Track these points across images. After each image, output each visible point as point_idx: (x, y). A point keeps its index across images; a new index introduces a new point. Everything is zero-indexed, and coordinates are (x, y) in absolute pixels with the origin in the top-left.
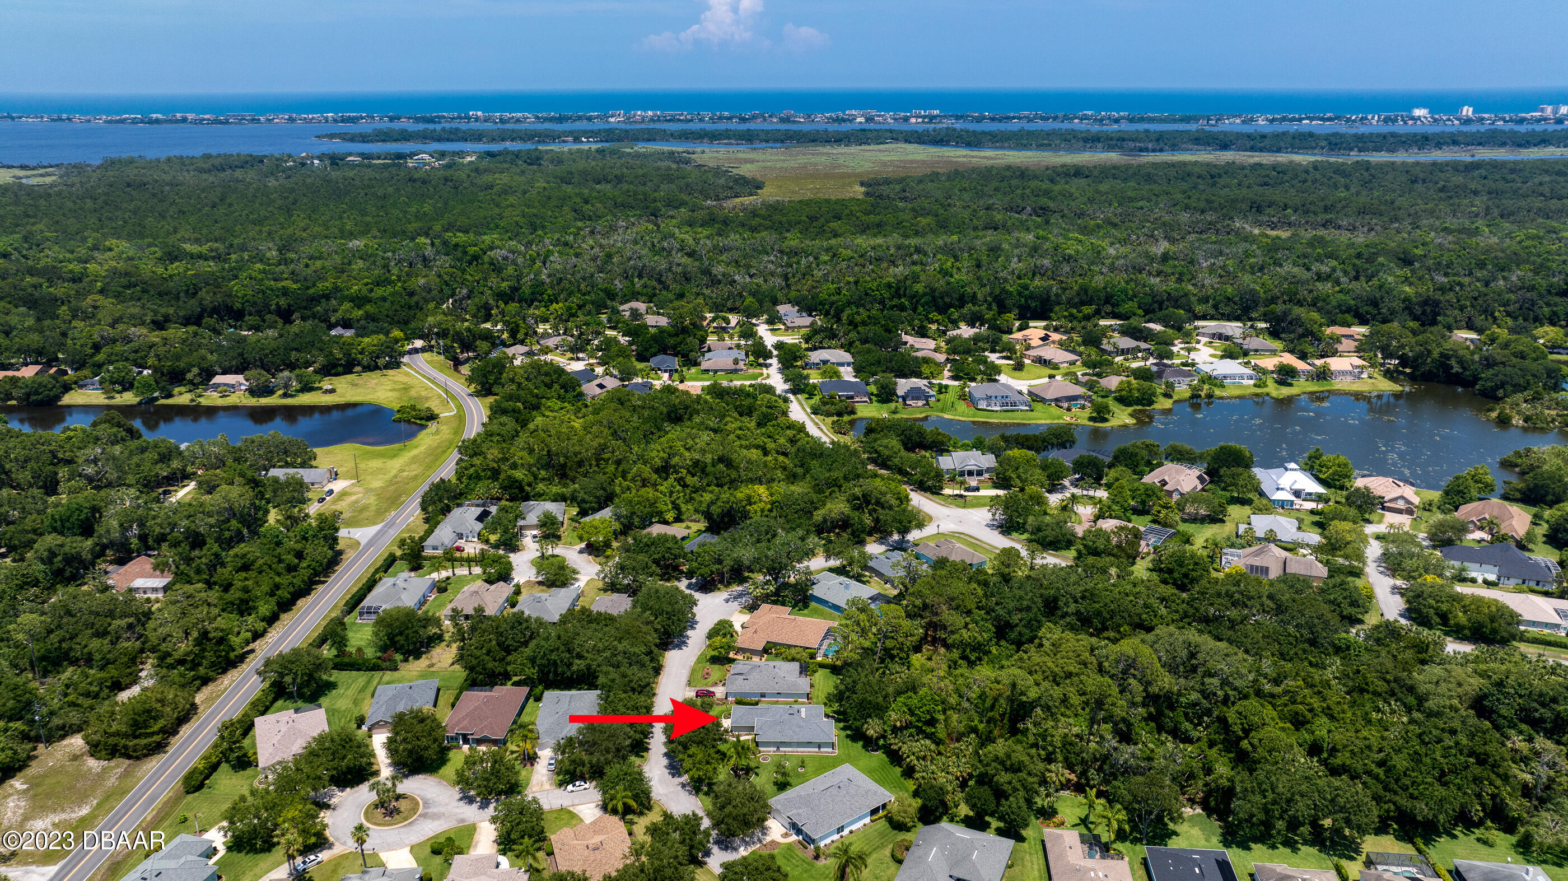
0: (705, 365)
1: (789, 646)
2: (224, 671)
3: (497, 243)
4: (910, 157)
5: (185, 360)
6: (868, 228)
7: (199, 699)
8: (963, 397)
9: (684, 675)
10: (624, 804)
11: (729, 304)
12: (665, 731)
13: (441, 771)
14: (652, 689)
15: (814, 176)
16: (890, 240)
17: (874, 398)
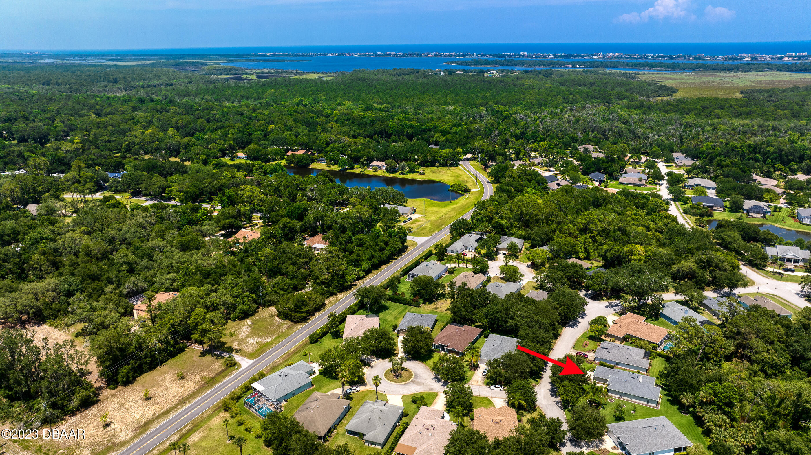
0: (621, 180)
1: (640, 339)
2: (341, 292)
3: (519, 111)
4: (779, 79)
5: (362, 152)
6: (741, 114)
7: (327, 301)
8: (792, 215)
9: (572, 342)
10: (519, 403)
11: (643, 150)
12: (552, 368)
13: (427, 362)
14: (551, 345)
15: (712, 87)
16: (755, 122)
17: (727, 209)
